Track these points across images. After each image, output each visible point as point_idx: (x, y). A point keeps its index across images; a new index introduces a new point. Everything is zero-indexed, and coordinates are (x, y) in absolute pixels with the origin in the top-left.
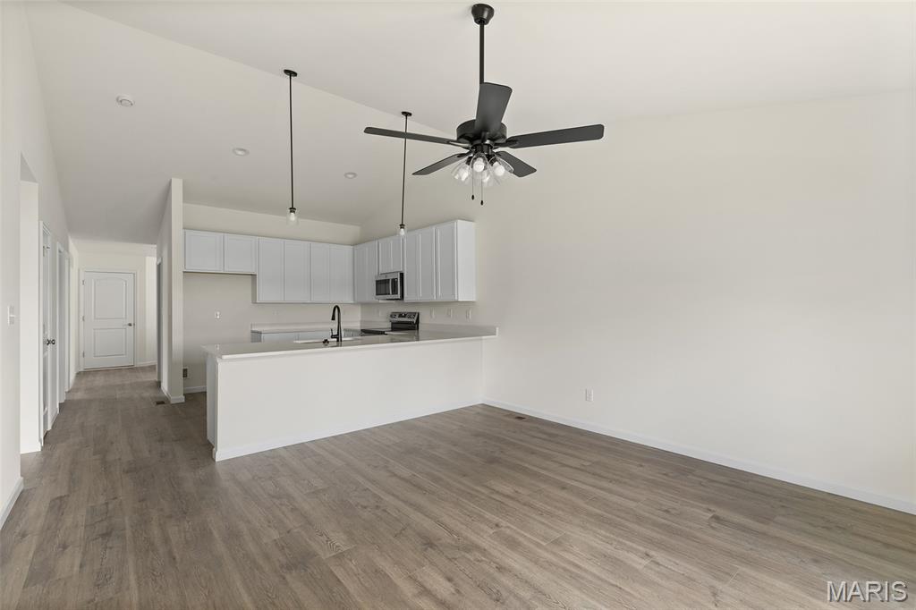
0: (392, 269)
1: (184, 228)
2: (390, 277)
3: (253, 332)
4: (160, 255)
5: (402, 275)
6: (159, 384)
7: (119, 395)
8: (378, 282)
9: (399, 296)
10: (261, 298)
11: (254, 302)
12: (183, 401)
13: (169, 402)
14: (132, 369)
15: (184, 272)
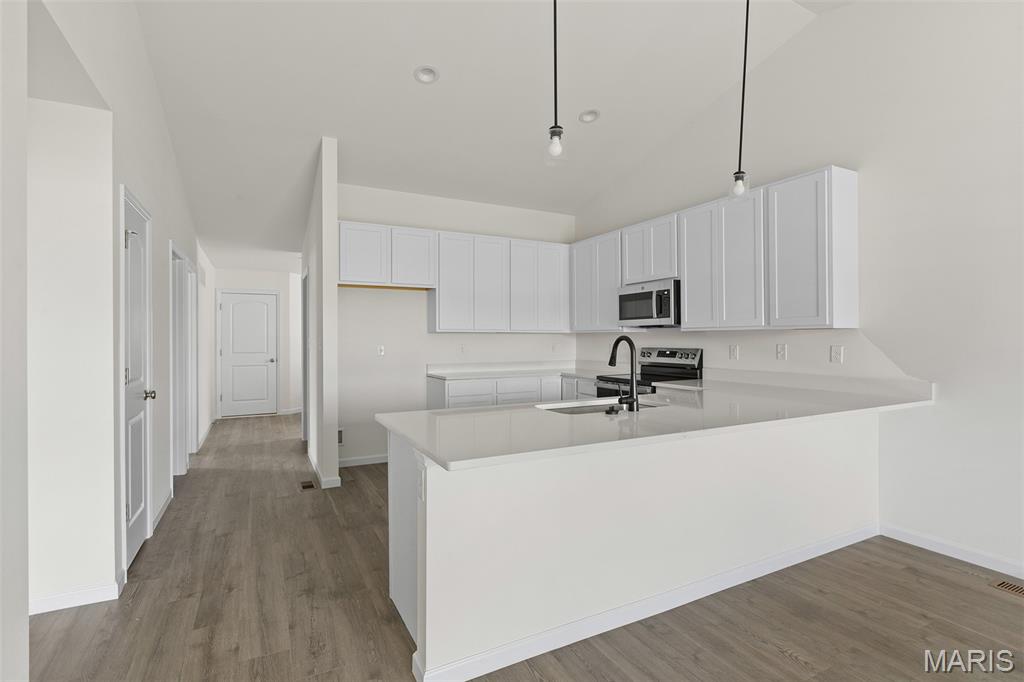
0: (653, 274)
1: (339, 219)
2: (654, 288)
3: (429, 376)
4: (306, 264)
5: (677, 284)
6: (304, 445)
7: (256, 463)
8: (623, 299)
9: (671, 320)
10: (443, 324)
11: (432, 329)
12: (339, 485)
13: (318, 483)
14: (274, 418)
15: (339, 285)
